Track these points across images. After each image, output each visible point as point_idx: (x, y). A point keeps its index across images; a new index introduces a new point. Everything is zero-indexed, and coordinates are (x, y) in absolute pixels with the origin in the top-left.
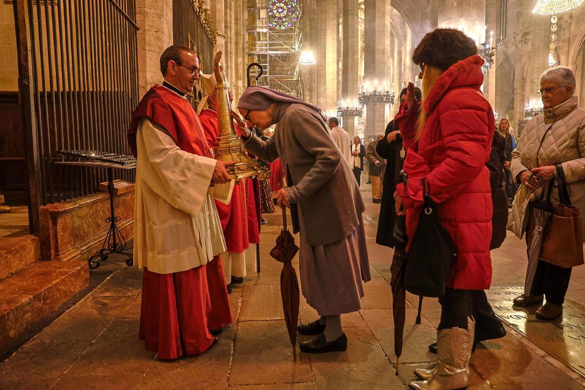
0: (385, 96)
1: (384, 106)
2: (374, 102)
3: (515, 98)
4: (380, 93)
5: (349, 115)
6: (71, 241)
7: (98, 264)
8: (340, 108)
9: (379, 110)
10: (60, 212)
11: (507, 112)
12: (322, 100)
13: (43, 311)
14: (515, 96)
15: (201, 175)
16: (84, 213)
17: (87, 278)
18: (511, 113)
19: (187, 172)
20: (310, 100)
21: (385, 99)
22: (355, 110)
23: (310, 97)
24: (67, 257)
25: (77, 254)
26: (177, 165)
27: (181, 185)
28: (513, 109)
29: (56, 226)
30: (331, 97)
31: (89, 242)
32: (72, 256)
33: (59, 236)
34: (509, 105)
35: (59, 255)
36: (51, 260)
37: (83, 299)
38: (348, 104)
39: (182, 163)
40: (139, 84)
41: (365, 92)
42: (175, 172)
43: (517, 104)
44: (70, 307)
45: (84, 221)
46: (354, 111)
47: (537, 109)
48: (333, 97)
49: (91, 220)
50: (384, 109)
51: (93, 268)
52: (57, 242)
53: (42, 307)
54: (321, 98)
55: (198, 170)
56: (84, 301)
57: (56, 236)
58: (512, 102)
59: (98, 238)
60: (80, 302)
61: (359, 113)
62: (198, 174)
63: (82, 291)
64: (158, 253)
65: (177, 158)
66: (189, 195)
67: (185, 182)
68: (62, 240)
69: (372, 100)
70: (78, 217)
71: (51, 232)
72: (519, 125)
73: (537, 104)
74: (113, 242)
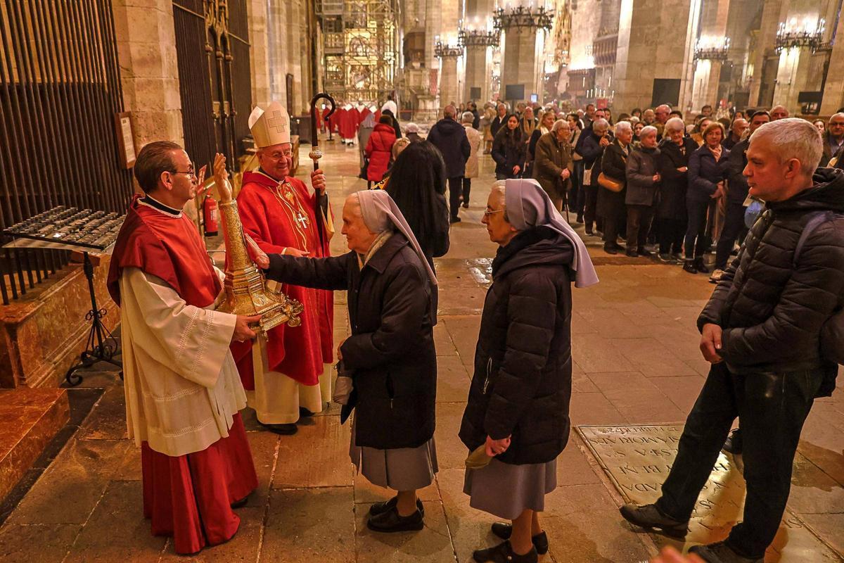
0: (537, 15)
1: (535, 33)
2: (518, 26)
3: (765, 8)
4: (529, 10)
5: (477, 44)
6: (39, 354)
7: (81, 379)
8: (462, 32)
9: (526, 40)
10: (19, 323)
11: (747, 33)
12: (434, 13)
13: (14, 476)
14: (765, 5)
15: (216, 340)
16: (54, 306)
17: (67, 411)
18: (754, 35)
19: (197, 338)
20: (414, 11)
21: (536, 22)
22: (488, 35)
23: (415, 5)
24: (36, 380)
25: (49, 370)
26: (184, 328)
27: (190, 354)
28: (759, 28)
29: (16, 340)
30: (449, 10)
31: (64, 346)
32: (43, 376)
33: (22, 354)
34: (754, 20)
35: (25, 379)
36: (15, 388)
37: (65, 447)
38: (476, 25)
39: (190, 327)
40: (120, 63)
41: (504, 8)
42: (181, 337)
43: (766, 22)
44: (50, 463)
45: (54, 317)
46: (486, 37)
47: (797, 33)
48: (452, 10)
49: (64, 312)
50: (535, 38)
51: (74, 385)
52: (19, 361)
53: (12, 473)
54: (433, 9)
55: (212, 333)
56: (66, 449)
57: (17, 353)
58: (759, 15)
59: (77, 338)
60: (61, 452)
61: (494, 41)
62: (212, 339)
63: (63, 431)
64: (165, 432)
65: (184, 319)
66: (200, 366)
67: (195, 350)
68: (26, 357)
69: (516, 24)
70: (45, 315)
71: (10, 351)
72: (766, 57)
73: (798, 25)
74: (98, 344)
